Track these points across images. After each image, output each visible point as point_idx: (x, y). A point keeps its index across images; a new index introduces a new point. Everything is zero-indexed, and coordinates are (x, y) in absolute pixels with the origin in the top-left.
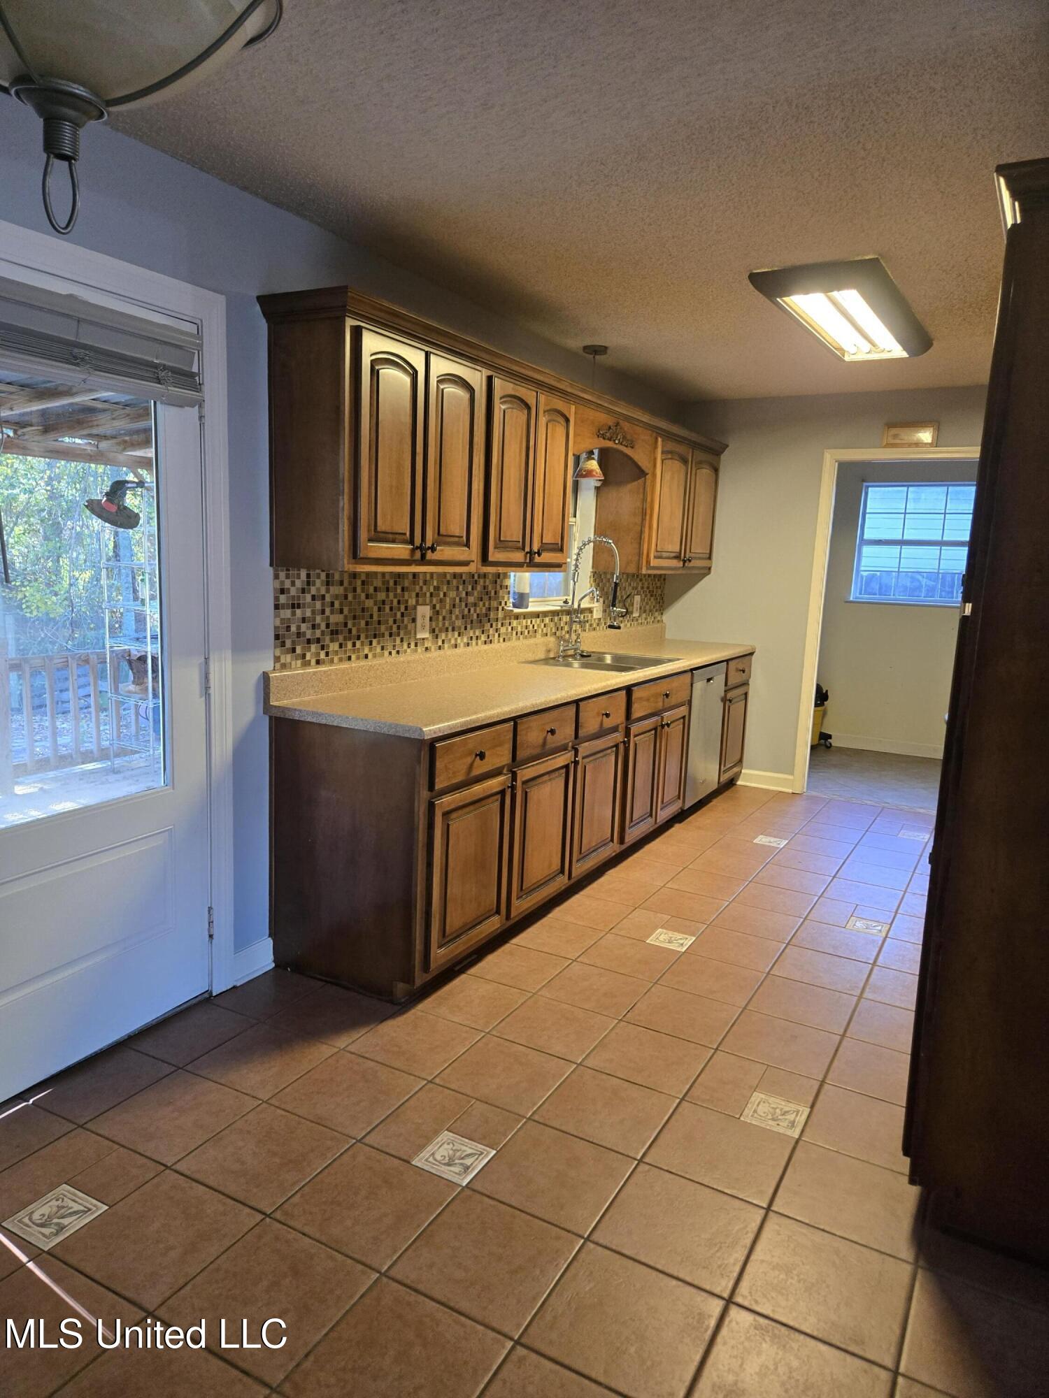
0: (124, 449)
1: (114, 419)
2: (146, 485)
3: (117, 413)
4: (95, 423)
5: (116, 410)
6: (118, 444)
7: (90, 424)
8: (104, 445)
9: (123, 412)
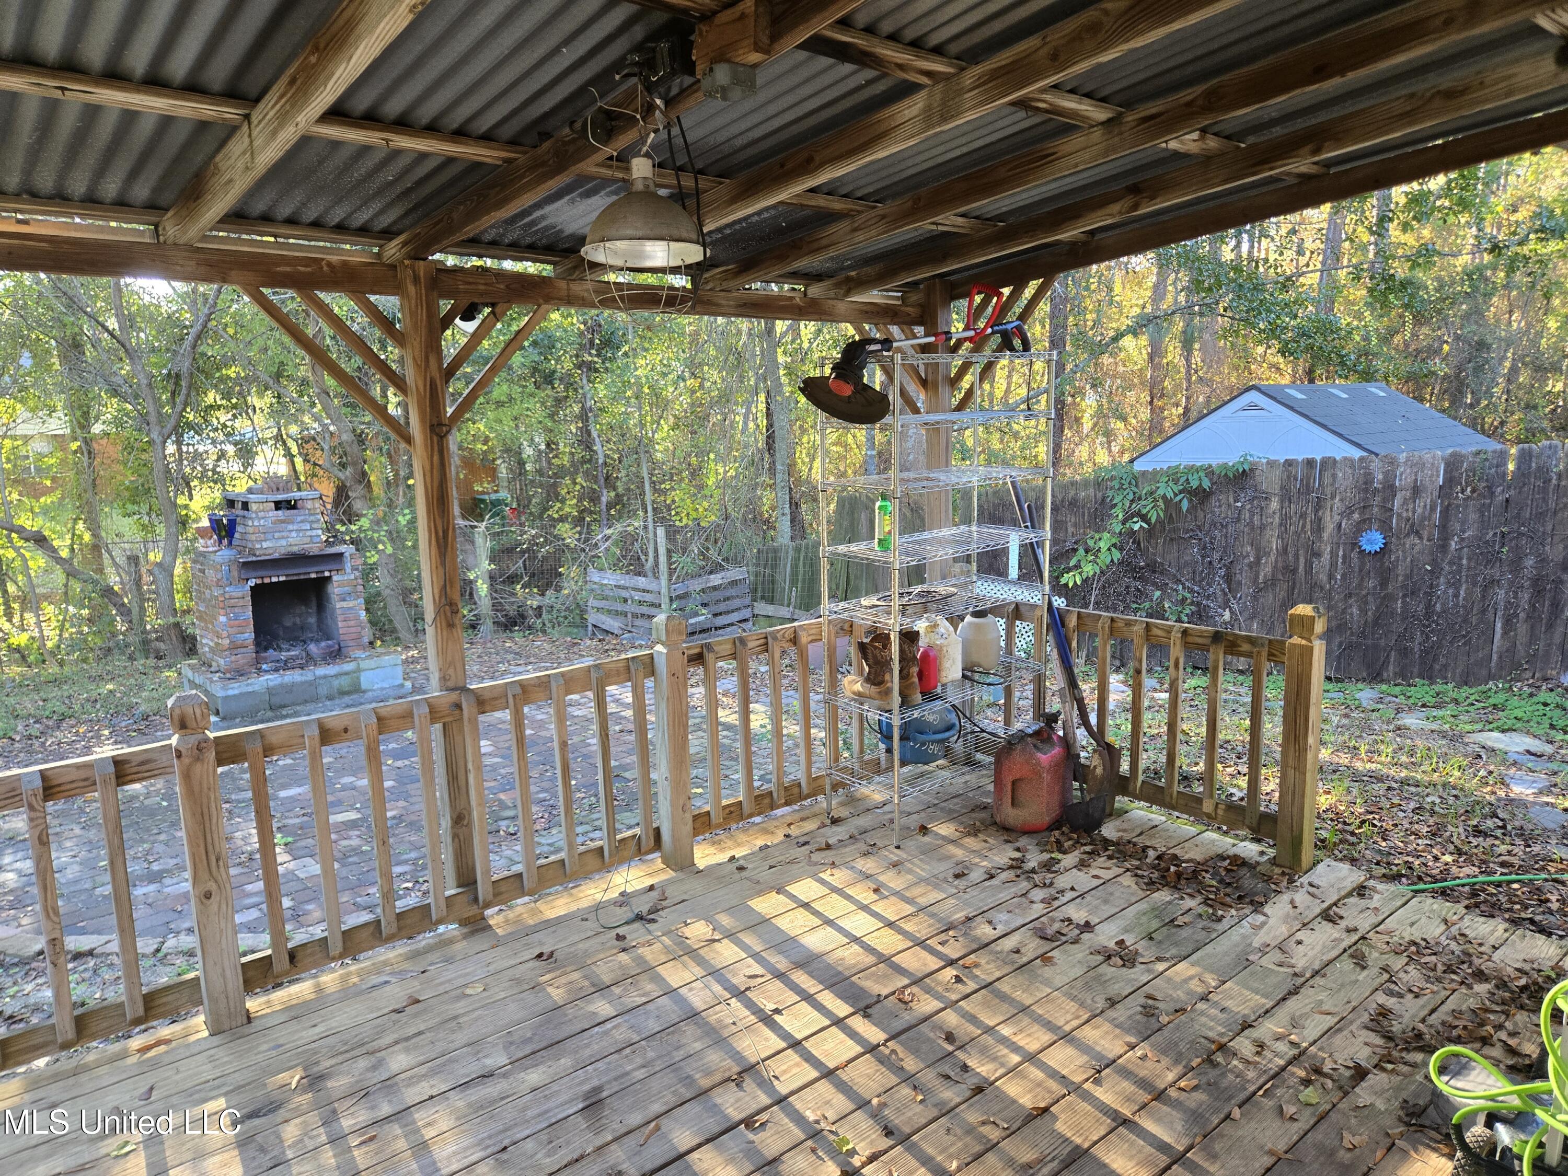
0: (848, 293)
1: (855, 230)
2: (895, 345)
3: (862, 218)
4: (824, 242)
5: (859, 212)
6: (838, 285)
7: (816, 245)
8: (815, 291)
9: (873, 213)
